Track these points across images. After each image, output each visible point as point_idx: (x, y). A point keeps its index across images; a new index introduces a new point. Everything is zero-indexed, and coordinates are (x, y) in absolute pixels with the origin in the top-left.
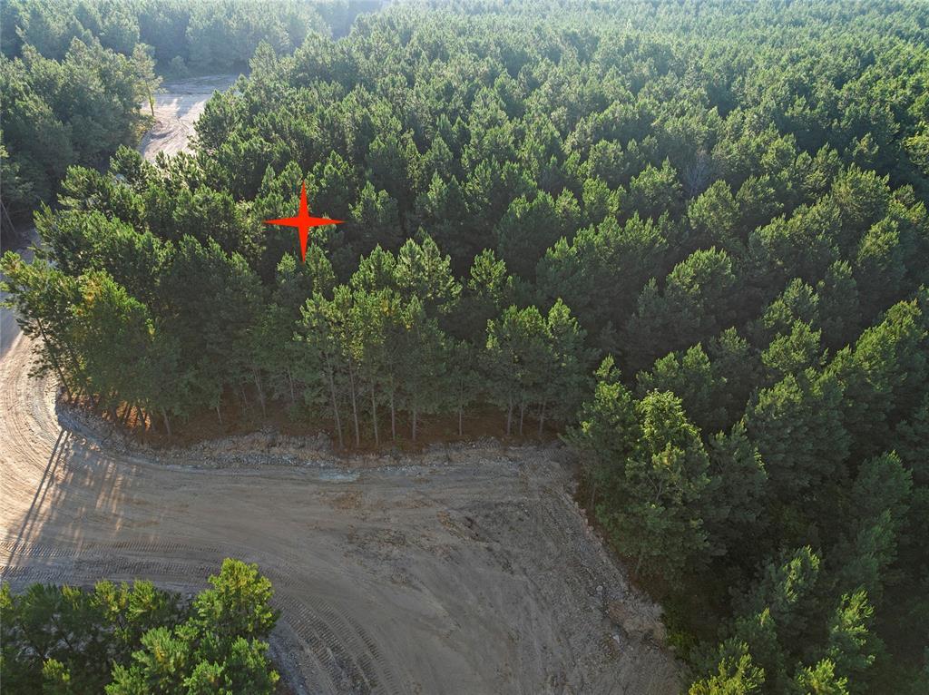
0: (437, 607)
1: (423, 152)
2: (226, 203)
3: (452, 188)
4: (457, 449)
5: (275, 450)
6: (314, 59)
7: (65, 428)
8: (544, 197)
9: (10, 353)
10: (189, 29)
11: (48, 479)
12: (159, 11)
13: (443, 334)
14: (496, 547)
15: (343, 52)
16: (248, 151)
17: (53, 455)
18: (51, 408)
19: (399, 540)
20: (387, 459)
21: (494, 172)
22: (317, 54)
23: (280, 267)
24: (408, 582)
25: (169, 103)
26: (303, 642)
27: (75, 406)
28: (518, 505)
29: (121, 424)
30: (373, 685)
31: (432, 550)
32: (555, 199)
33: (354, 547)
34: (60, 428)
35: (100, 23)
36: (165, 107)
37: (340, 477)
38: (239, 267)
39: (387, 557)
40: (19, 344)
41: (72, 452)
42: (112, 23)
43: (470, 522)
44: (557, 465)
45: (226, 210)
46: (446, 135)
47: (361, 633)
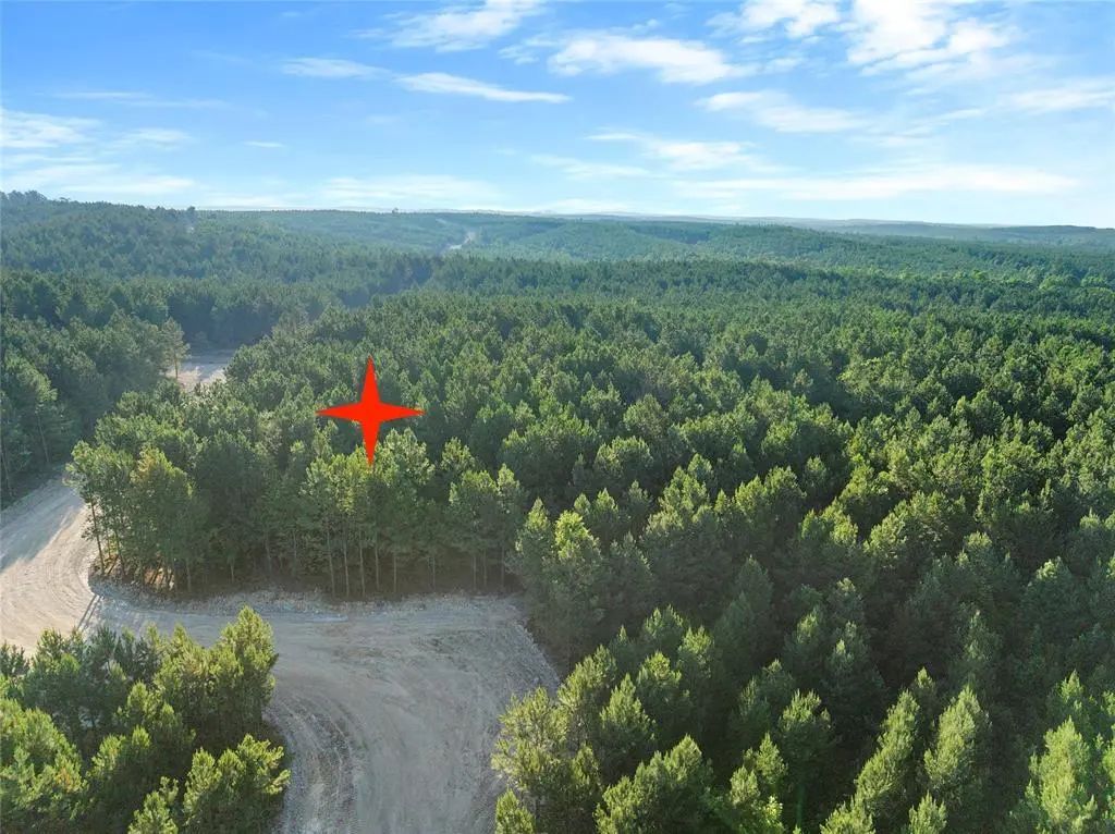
0: (404, 693)
1: (414, 383)
2: (251, 413)
3: (434, 405)
4: (432, 598)
5: (278, 602)
6: (330, 326)
7: (96, 593)
8: (505, 408)
9: (48, 547)
10: (214, 309)
11: (83, 624)
12: (186, 294)
13: (415, 491)
14: (456, 656)
15: (355, 319)
16: (269, 384)
17: (88, 609)
18: (85, 581)
19: (377, 654)
20: (372, 605)
21: (468, 392)
22: (333, 322)
23: (293, 449)
24: (381, 678)
25: (191, 370)
26: (292, 712)
27: (107, 578)
28: (478, 632)
29: (148, 588)
30: (347, 735)
31: (403, 660)
32: (514, 408)
33: (338, 658)
34: (93, 594)
35: (133, 304)
36: (188, 373)
37: (332, 619)
38: (260, 453)
39: (365, 664)
40: (56, 541)
41: (104, 608)
42: (144, 304)
43: (436, 643)
44: (514, 608)
45: (251, 418)
46: (434, 371)
47: (340, 706)
